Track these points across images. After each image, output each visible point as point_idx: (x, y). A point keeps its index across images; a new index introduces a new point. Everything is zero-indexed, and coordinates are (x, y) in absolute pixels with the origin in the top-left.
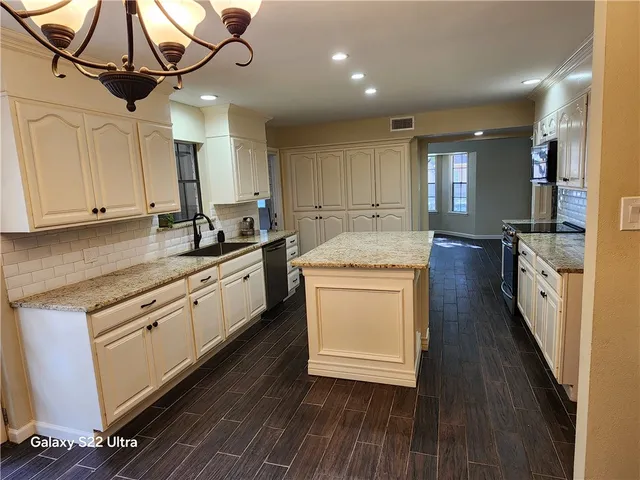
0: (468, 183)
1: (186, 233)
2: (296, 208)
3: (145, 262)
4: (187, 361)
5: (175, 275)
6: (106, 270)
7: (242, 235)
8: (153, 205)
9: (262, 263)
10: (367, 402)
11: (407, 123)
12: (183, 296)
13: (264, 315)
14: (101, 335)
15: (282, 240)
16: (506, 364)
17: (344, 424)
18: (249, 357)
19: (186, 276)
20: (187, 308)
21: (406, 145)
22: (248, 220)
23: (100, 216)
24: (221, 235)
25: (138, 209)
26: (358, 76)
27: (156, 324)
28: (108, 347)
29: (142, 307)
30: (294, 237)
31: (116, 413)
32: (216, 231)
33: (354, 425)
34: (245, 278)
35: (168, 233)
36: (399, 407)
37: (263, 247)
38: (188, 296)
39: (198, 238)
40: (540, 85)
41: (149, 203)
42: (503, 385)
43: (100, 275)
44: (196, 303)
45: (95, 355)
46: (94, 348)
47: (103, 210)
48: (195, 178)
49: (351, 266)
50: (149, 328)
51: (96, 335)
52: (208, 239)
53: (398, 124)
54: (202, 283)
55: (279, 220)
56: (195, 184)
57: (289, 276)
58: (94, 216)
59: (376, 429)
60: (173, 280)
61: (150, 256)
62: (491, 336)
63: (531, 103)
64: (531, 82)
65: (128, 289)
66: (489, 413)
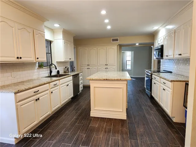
0: (131, 61)
1: (47, 70)
2: (81, 65)
3: (33, 79)
4: (48, 113)
5: (46, 82)
6: (19, 80)
7: (65, 72)
8: (38, 58)
9: (72, 81)
10: (111, 124)
11: (117, 40)
12: (48, 90)
13: (72, 98)
14: (20, 101)
15: (78, 74)
16: (152, 112)
17: (105, 132)
18: (69, 112)
19: (49, 83)
20: (49, 94)
21: (116, 47)
22: (67, 67)
23: (19, 60)
24: (58, 72)
25: (32, 59)
26: (107, 21)
27: (39, 99)
28: (21, 106)
29: (34, 92)
30: (81, 74)
31: (23, 131)
32: (57, 70)
33: (109, 132)
34: (67, 85)
35: (41, 70)
36: (122, 126)
37: (73, 76)
38: (49, 90)
39: (51, 72)
40: (158, 29)
41: (36, 58)
42: (153, 118)
43: (17, 82)
44: (52, 92)
45: (17, 109)
46: (17, 106)
47: (21, 58)
48: (50, 52)
49: (107, 79)
50: (36, 100)
51: (17, 102)
52: (54, 73)
53: (114, 40)
54: (54, 86)
55: (75, 69)
56: (50, 54)
57: (80, 86)
58: (17, 60)
59: (116, 133)
60: (45, 84)
61: (35, 77)
62: (145, 104)
63: (153, 35)
64: (155, 28)
65: (29, 86)
66: (151, 126)
